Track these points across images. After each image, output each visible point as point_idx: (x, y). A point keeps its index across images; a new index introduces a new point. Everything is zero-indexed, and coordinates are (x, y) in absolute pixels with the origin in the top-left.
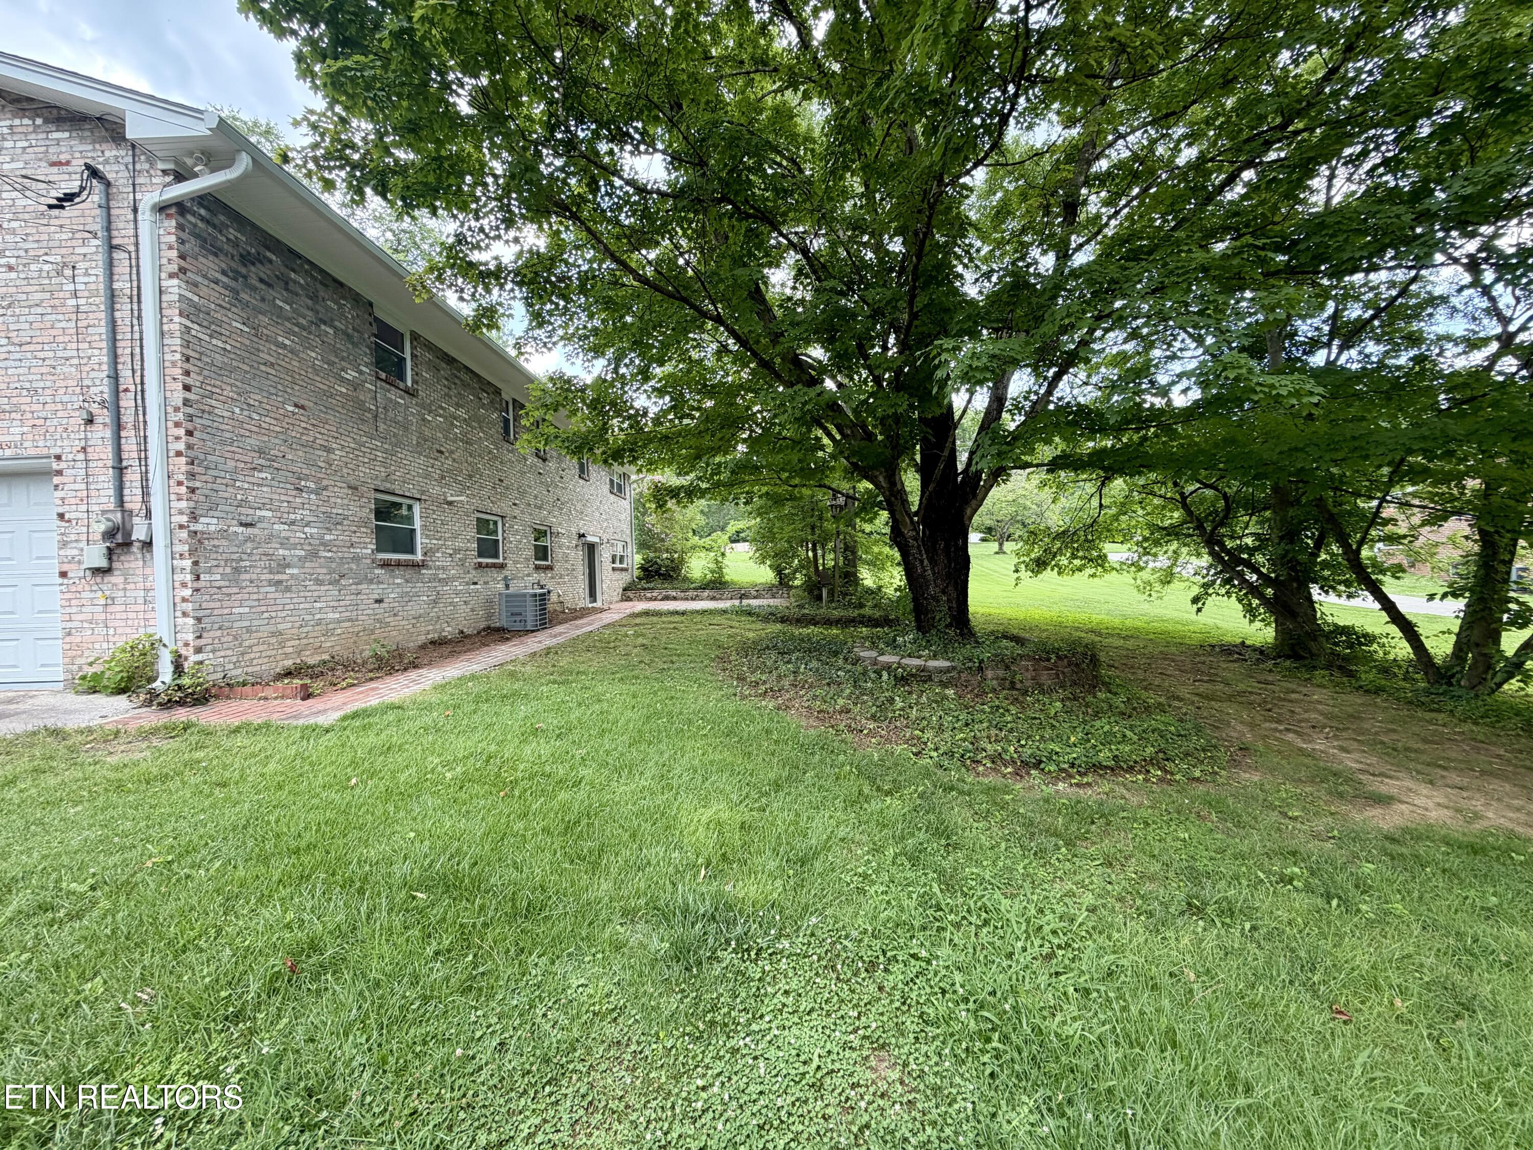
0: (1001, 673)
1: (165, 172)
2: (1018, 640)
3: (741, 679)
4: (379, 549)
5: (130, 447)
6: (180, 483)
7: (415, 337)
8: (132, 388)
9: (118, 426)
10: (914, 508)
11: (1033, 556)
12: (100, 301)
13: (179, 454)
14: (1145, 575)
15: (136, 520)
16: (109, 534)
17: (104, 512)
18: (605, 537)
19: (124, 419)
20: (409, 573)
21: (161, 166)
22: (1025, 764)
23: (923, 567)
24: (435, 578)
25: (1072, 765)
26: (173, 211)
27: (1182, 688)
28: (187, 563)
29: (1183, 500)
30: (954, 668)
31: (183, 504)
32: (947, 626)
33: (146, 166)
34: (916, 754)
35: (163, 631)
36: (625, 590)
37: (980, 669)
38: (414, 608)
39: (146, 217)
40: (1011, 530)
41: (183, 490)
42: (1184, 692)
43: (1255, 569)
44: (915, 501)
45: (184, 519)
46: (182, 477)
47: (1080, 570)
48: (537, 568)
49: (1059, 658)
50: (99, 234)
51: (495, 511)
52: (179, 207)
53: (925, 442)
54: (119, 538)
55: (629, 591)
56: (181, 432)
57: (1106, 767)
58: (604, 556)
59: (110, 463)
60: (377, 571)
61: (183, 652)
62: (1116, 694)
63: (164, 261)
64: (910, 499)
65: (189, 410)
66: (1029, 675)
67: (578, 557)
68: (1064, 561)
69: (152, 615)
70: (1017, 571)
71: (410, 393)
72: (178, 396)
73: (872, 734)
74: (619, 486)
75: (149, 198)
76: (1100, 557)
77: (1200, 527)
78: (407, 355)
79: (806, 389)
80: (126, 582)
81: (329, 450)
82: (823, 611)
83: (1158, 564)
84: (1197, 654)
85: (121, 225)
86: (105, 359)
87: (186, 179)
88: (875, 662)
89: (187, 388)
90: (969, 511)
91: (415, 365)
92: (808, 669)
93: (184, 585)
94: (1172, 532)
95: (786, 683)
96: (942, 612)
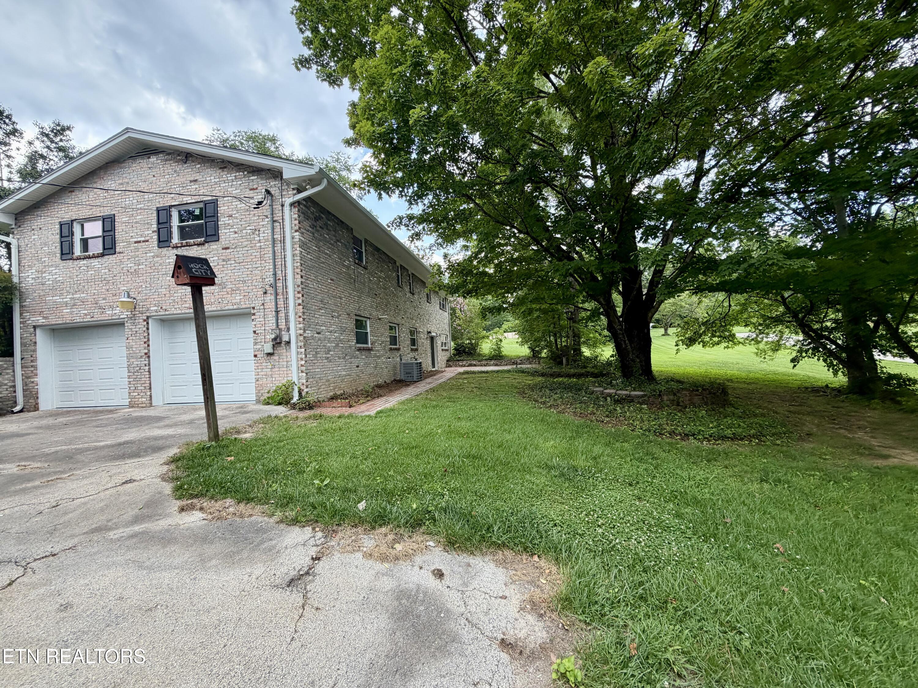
0: (671, 397)
1: (293, 189)
2: (679, 382)
3: (536, 401)
4: (358, 342)
5: (281, 303)
6: (300, 317)
7: (366, 241)
8: (281, 278)
9: (277, 294)
10: (619, 314)
11: (687, 336)
12: (270, 243)
13: (299, 305)
14: (761, 346)
15: (283, 333)
16: (275, 339)
17: (272, 330)
18: (438, 333)
19: (278, 291)
20: (367, 353)
21: (292, 187)
22: (687, 435)
23: (625, 344)
24: (376, 356)
25: (711, 436)
26: (297, 204)
27: (780, 408)
28: (303, 350)
29: (784, 301)
30: (645, 395)
31: (301, 325)
32: (640, 375)
33: (286, 187)
34: (632, 430)
35: (295, 380)
36: (447, 361)
37: (660, 395)
38: (370, 370)
39: (287, 209)
40: (673, 321)
41: (301, 319)
42: (780, 410)
43: (834, 342)
44: (619, 310)
45: (302, 332)
46: (300, 314)
47: (718, 343)
48: (412, 350)
49: (703, 390)
50: (269, 216)
51: (396, 321)
52: (298, 202)
53: (624, 280)
54: (278, 341)
55: (450, 362)
56: (300, 295)
57: (729, 438)
58: (438, 342)
59: (274, 309)
60: (357, 353)
61: (302, 388)
62: (737, 409)
63: (293, 225)
64: (618, 309)
65: (303, 286)
66: (687, 398)
67: (428, 343)
68: (707, 339)
69: (290, 372)
70: (677, 345)
71: (365, 268)
72: (299, 281)
73: (608, 422)
74: (443, 305)
75: (288, 201)
76: (730, 335)
77: (795, 316)
78: (364, 251)
79: (569, 262)
80: (279, 359)
81: (341, 298)
82: (565, 369)
83: (770, 340)
84: (795, 393)
85: (277, 212)
86: (271, 267)
87: (301, 192)
88: (602, 393)
89: (302, 277)
90: (650, 315)
91: (366, 254)
92: (568, 395)
93: (302, 359)
94: (778, 320)
95: (559, 402)
96: (637, 367)
